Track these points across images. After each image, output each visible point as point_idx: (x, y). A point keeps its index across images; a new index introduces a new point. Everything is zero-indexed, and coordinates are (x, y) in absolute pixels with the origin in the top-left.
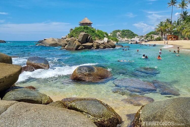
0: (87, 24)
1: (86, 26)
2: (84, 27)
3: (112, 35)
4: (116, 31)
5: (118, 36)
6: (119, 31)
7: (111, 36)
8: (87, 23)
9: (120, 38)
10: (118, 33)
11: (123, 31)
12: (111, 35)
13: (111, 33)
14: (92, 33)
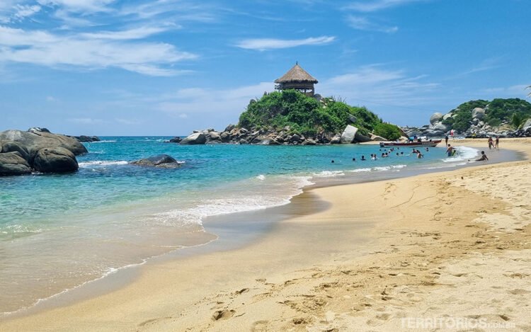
0: (298, 85)
1: (292, 90)
2: (284, 92)
3: (456, 115)
4: (471, 103)
5: (475, 120)
6: (480, 104)
7: (454, 121)
8: (296, 82)
9: (482, 126)
10: (478, 109)
11: (497, 104)
12: (454, 116)
13: (453, 111)
14: (305, 111)
